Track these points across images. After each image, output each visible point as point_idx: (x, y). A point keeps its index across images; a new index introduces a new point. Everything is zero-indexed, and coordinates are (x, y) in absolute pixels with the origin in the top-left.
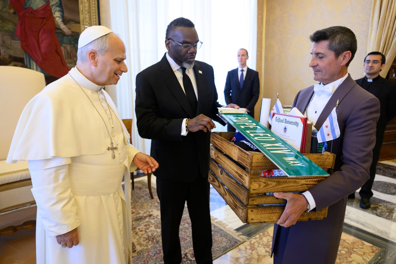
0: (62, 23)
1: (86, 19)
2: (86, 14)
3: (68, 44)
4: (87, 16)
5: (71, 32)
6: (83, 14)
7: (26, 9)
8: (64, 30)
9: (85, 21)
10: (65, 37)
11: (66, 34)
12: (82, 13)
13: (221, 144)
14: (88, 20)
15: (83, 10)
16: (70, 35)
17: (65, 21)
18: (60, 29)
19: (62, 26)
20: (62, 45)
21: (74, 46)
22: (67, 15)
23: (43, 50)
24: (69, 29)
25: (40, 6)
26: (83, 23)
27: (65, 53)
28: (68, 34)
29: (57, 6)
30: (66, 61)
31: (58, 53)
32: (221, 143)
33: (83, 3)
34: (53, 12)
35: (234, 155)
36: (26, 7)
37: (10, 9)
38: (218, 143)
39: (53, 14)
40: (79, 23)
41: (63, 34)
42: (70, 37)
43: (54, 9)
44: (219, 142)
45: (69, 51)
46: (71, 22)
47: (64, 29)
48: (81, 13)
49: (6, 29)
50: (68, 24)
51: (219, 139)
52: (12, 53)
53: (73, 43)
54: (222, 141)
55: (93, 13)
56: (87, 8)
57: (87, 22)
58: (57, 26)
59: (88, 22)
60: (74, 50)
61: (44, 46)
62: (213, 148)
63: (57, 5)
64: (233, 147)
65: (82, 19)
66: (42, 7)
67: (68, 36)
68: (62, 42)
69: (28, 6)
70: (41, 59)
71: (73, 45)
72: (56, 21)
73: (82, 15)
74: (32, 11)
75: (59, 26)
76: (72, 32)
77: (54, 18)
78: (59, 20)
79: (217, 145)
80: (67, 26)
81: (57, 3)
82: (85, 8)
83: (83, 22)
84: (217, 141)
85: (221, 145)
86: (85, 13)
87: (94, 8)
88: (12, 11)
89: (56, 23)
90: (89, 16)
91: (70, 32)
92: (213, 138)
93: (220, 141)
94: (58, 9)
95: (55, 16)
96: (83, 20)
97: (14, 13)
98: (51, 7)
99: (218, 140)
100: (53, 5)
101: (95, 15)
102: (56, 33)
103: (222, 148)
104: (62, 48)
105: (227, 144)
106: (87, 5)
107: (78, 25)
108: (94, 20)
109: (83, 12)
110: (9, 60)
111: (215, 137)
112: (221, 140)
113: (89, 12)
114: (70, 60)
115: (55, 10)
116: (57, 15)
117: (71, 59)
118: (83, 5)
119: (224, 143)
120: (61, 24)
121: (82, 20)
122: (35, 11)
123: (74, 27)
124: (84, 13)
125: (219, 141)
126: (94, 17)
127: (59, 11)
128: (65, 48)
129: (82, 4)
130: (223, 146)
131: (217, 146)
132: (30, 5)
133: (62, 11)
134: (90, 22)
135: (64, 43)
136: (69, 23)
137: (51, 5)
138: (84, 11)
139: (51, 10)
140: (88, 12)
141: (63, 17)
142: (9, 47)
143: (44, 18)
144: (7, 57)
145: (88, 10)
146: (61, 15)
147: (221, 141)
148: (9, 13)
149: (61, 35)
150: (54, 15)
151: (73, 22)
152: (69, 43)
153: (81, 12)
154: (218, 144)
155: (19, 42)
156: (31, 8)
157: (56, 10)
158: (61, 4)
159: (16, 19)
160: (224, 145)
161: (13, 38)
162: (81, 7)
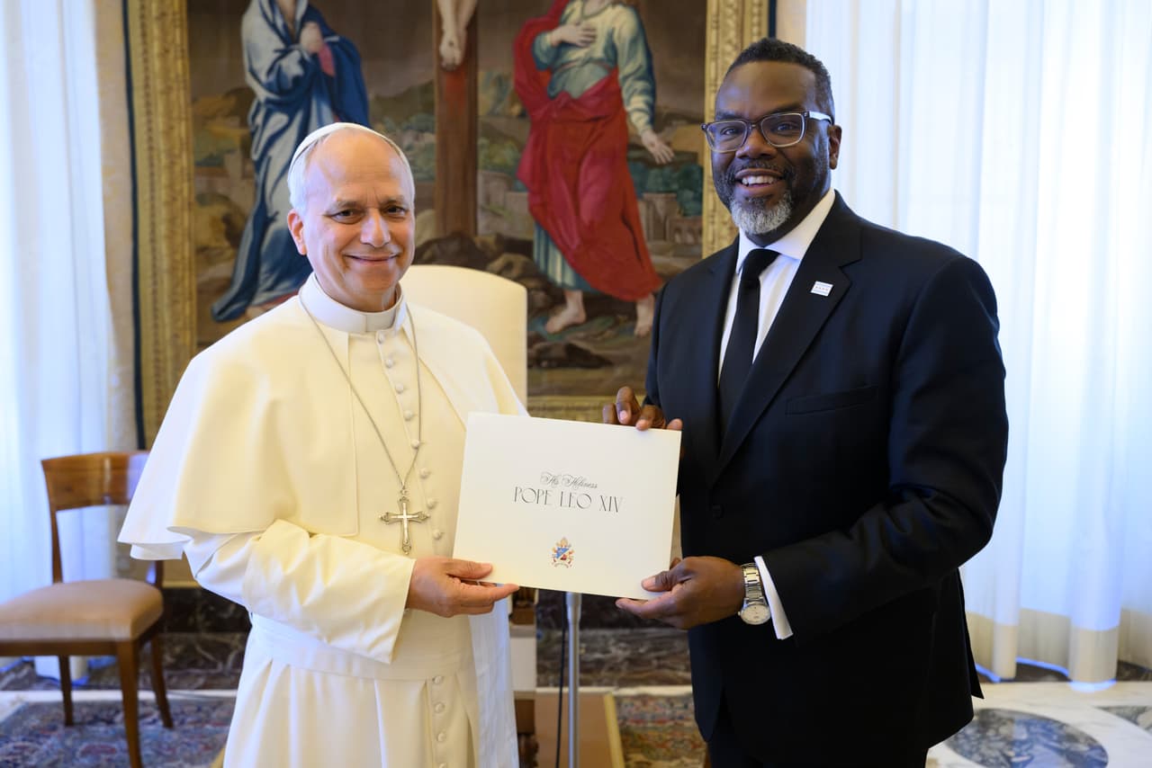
0: (649, 127)
3: (659, 192)
5: (672, 155)
7: (554, 98)
8: (652, 150)
10: (654, 172)
11: (657, 161)
12: (713, 87)
15: (716, 79)
16: (669, 164)
17: (658, 121)
18: (641, 148)
19: (649, 138)
20: (641, 197)
21: (676, 198)
22: (665, 102)
23: (586, 216)
24: (669, 144)
25: (590, 85)
27: (648, 220)
28: (664, 161)
29: (640, 79)
30: (649, 245)
31: (628, 220)
33: (720, 55)
34: (625, 95)
36: (552, 94)
37: (512, 104)
39: (625, 103)
40: (700, 120)
41: (648, 162)
42: (667, 170)
43: (627, 90)
45: (661, 212)
46: (674, 123)
47: (652, 145)
48: (708, 90)
49: (497, 160)
50: (667, 129)
52: (505, 228)
53: (675, 187)
58: (633, 140)
60: (677, 210)
61: (588, 203)
63: (640, 73)
66: (596, 85)
67: (661, 166)
68: (643, 187)
69: (558, 88)
70: (577, 241)
71: (673, 195)
72: (632, 124)
74: (570, 105)
75: (639, 138)
76: (677, 153)
77: (625, 116)
78: (640, 119)
80: (663, 134)
81: (640, 67)
88: (516, 109)
89: (631, 130)
91: (669, 154)
94: (640, 85)
95: (629, 109)
97: (522, 115)
98: (621, 83)
100: (626, 78)
102: (628, 159)
104: (642, 207)
107: (695, 128)
110: (494, 248)
114: (661, 243)
115: (631, 91)
116: (636, 106)
117: (664, 238)
118: (720, 61)
120: (644, 131)
121: (711, 111)
122: (577, 102)
123: (686, 137)
127: (644, 92)
128: (649, 203)
129: (716, 59)
132: (564, 85)
133: (652, 92)
135: (647, 191)
136: (670, 125)
137: (621, 76)
139: (619, 91)
141: (653, 110)
142: (501, 212)
143: (596, 120)
144: (491, 240)
146: (647, 103)
148: (509, 117)
149: (640, 165)
150: (629, 103)
151: (680, 122)
152: (661, 189)
153: (711, 85)
155: (525, 194)
156: (567, 95)
157: (635, 90)
158: (650, 69)
159: (524, 132)
161: (511, 188)
162: (711, 68)
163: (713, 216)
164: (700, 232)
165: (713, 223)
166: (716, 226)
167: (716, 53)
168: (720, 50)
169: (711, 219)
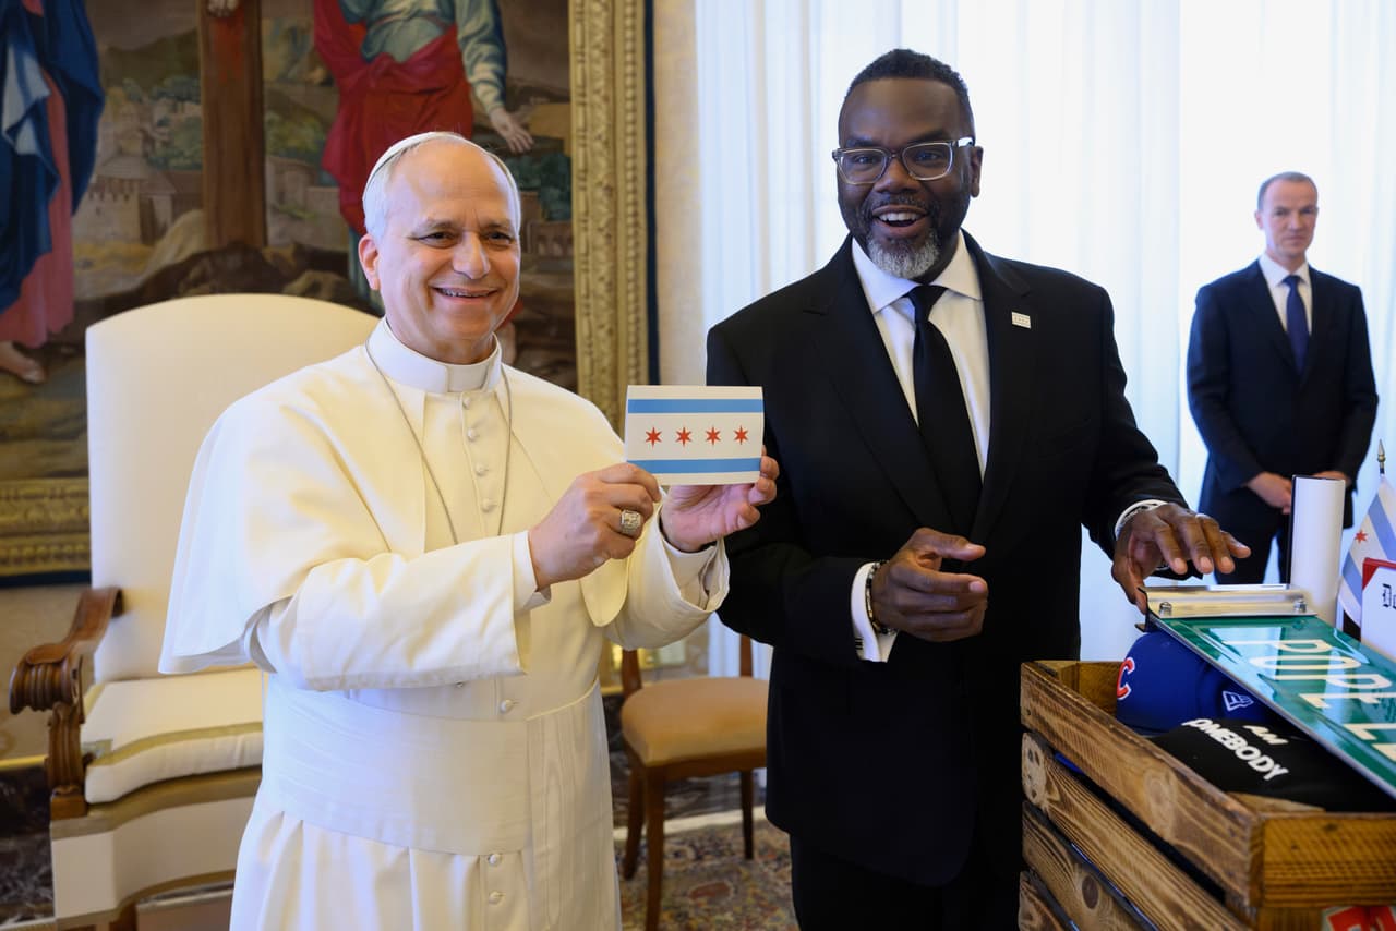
0: (499, 104)
1: (593, 80)
2: (598, 62)
4: (600, 69)
5: (531, 141)
6: (583, 62)
7: (369, 61)
8: (504, 134)
9: (588, 91)
11: (512, 148)
12: (580, 57)
13: (1082, 735)
14: (601, 84)
15: (583, 46)
16: (527, 153)
17: (511, 97)
19: (498, 117)
21: (539, 197)
22: (520, 72)
24: (526, 127)
25: (419, 46)
26: (581, 99)
28: (521, 149)
29: (485, 41)
32: (1078, 728)
33: (587, 16)
34: (466, 62)
35: (1153, 805)
36: (369, 55)
37: (312, 68)
38: (1064, 729)
39: (468, 70)
40: (565, 98)
42: (526, 160)
43: (470, 55)
44: (1064, 723)
46: (532, 100)
47: (505, 128)
48: (573, 58)
49: (293, 143)
50: (523, 107)
51: (1066, 705)
52: (306, 236)
53: (536, 182)
54: (1086, 720)
55: (625, 52)
56: (599, 38)
57: (597, 92)
59: (603, 92)
60: (540, 211)
62: (1039, 752)
63: (484, 34)
64: (1148, 760)
65: (579, 81)
66: (427, 47)
67: (518, 155)
69: (376, 48)
71: (535, 193)
72: (477, 100)
73: (580, 67)
74: (393, 71)
75: (487, 118)
76: (535, 138)
77: (468, 88)
78: (486, 93)
79: (1060, 739)
80: (518, 114)
81: (485, 27)
82: (592, 35)
83: (584, 95)
84: (1057, 714)
85: (1078, 740)
86: (590, 56)
87: (629, 34)
88: (318, 74)
89: (476, 107)
90: (607, 69)
91: (527, 140)
92: (1036, 699)
93: (1073, 718)
94: (486, 49)
95: (472, 79)
96: (584, 86)
97: (327, 83)
98: (460, 46)
99: (1062, 710)
100: (467, 39)
101: (634, 63)
103: (1085, 757)
105: (1113, 740)
106: (601, 24)
107: (558, 108)
108: (629, 81)
109: (583, 54)
110: (292, 262)
111: (1046, 691)
112: (1078, 715)
113: (610, 52)
115: (474, 56)
116: (481, 75)
118: (586, 23)
119: (1099, 737)
120: (493, 109)
121: (577, 87)
122: (403, 67)
123: (544, 118)
124: (587, 58)
125: (1065, 719)
126: (629, 69)
127: (490, 58)
129: (581, 21)
130: (1089, 749)
131: (1056, 744)
132: (383, 46)
133: (502, 59)
134: (610, 93)
136: (527, 102)
137: (460, 36)
138: (587, 50)
139: (459, 55)
140: (605, 52)
141: (503, 80)
142: (300, 214)
143: (431, 92)
144: (288, 253)
145: (603, 45)
146: (496, 73)
147: (1079, 721)
148: (308, 83)
150: (472, 73)
151: (539, 100)
153: (577, 53)
154: (1061, 734)
155: (335, 190)
156: (389, 57)
157: (480, 56)
158: (498, 28)
159: (331, 106)
160: (1099, 743)
161: (314, 181)
162: (575, 33)
163: (585, 221)
164: (570, 241)
165: (586, 229)
166: (590, 233)
167: (582, 13)
168: (586, 7)
169: (583, 225)
